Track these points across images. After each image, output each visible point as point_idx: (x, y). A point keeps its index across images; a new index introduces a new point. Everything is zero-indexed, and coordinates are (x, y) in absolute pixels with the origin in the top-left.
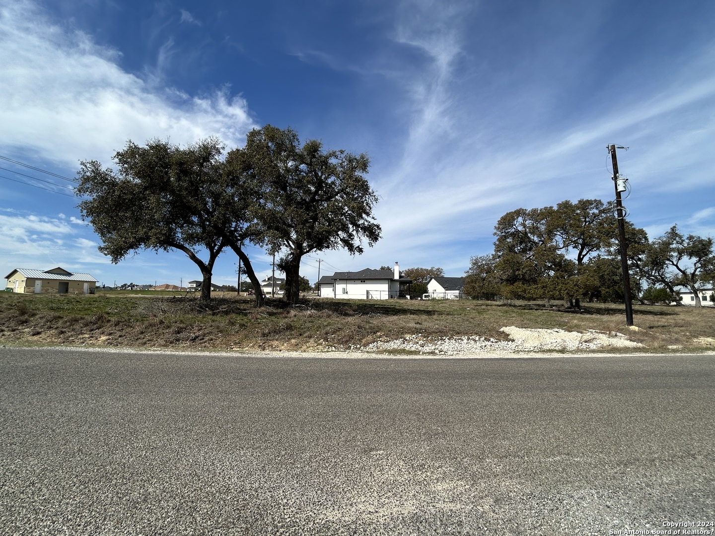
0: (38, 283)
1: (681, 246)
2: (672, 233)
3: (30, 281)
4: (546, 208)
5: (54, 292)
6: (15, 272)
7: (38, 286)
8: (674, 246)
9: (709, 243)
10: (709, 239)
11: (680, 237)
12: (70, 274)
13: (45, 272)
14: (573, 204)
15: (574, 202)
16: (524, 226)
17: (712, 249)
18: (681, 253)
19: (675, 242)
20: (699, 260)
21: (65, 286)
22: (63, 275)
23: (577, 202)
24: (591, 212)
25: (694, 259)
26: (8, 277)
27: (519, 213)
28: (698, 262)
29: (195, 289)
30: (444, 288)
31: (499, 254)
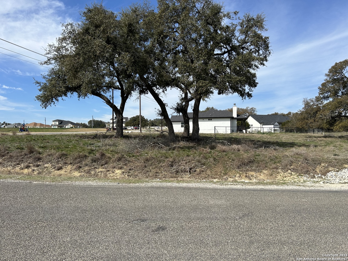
27: (347, 62)
29: (58, 126)
30: (260, 123)
31: (322, 96)
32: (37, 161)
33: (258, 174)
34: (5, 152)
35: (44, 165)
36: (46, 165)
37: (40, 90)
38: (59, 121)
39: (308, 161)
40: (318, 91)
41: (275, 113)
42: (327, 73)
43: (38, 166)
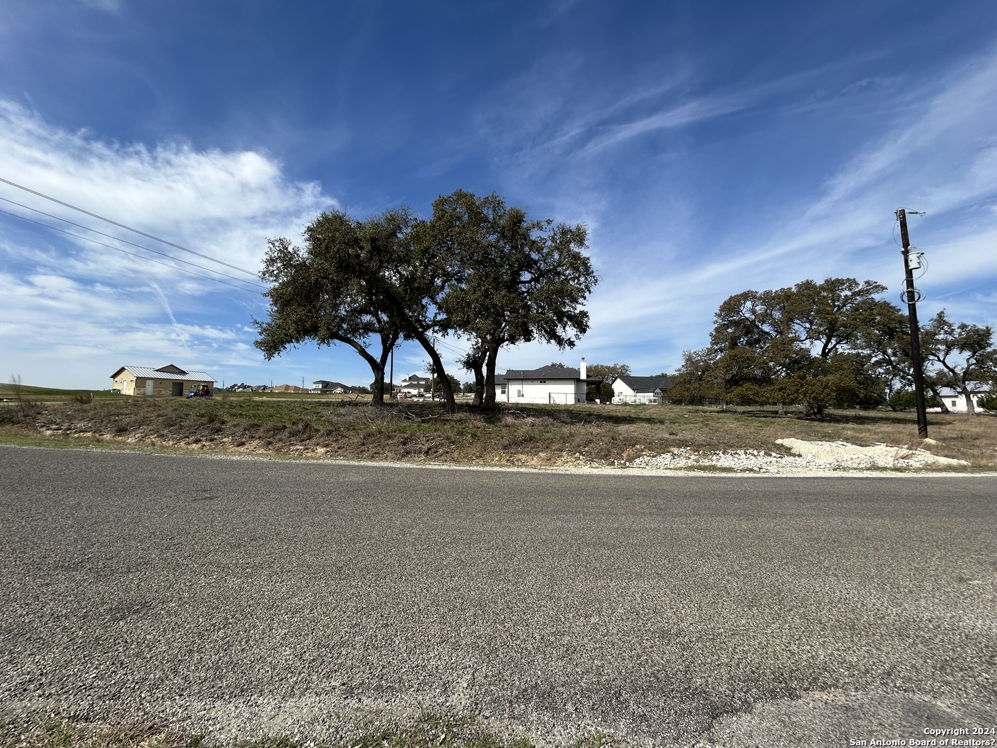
0: (150, 383)
1: (950, 338)
2: (938, 320)
3: (140, 382)
4: (782, 290)
5: (168, 394)
6: (123, 369)
7: (149, 388)
8: (940, 337)
9: (988, 333)
10: (987, 328)
11: (950, 326)
12: (184, 373)
13: (156, 371)
14: (818, 284)
15: (819, 281)
16: (753, 312)
17: (992, 341)
18: (949, 347)
19: (942, 332)
20: (973, 356)
21: (179, 387)
22: (177, 373)
23: (823, 282)
24: (843, 294)
25: (967, 354)
26: (114, 376)
27: (746, 296)
28: (971, 357)
29: (321, 391)
30: (634, 390)
31: (716, 347)
32: (214, 433)
33: (529, 458)
34: (176, 419)
35: (222, 438)
36: (225, 440)
37: (261, 334)
38: (323, 382)
39: (614, 440)
40: (709, 339)
41: (662, 374)
42: (718, 312)
43: (212, 440)
